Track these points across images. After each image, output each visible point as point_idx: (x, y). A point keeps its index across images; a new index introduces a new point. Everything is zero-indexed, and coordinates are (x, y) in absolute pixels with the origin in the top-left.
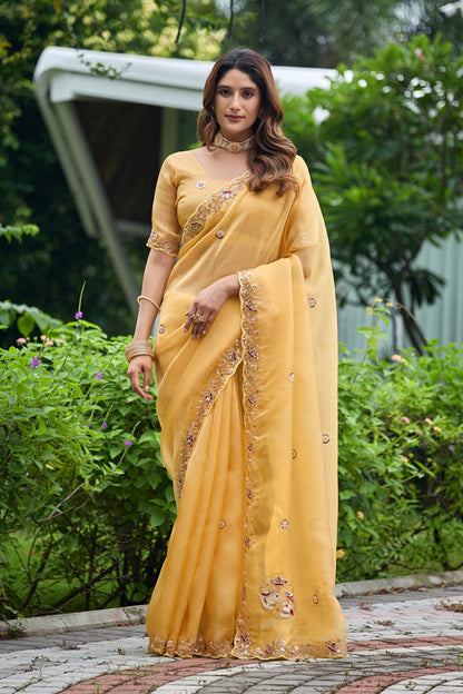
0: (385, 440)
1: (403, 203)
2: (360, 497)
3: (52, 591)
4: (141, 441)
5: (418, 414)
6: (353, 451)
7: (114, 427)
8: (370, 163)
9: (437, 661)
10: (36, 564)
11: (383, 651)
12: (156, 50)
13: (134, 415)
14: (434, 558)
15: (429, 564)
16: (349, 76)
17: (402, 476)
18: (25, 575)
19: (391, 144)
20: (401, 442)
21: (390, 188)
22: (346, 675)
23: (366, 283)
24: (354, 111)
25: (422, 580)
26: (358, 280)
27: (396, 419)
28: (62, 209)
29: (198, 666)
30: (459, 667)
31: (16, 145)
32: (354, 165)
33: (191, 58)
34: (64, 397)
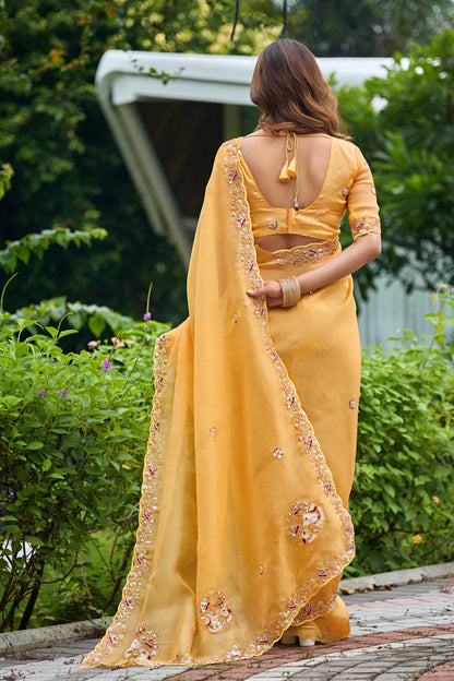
2: (435, 481)
6: (425, 436)
8: (430, 150)
10: (118, 562)
12: (215, 48)
16: (405, 63)
18: (109, 574)
19: (450, 130)
21: (451, 173)
22: (428, 660)
23: (432, 267)
24: (412, 98)
26: (424, 265)
28: (130, 210)
29: (282, 657)
31: (81, 149)
32: (414, 151)
33: (249, 55)
34: (137, 397)
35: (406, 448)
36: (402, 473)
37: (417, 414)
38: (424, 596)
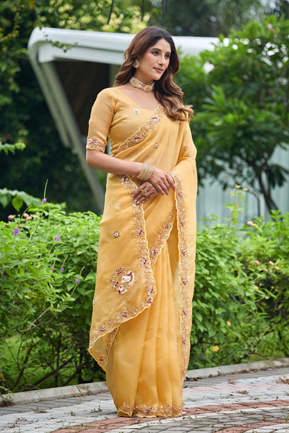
0: (244, 276)
1: (261, 123)
2: (228, 311)
3: (34, 375)
4: (86, 279)
5: (266, 258)
6: (223, 283)
7: (70, 271)
8: (240, 98)
9: (273, 417)
10: (23, 358)
11: (239, 411)
12: (106, 27)
13: (82, 263)
14: (278, 349)
15: (275, 353)
16: (226, 42)
17: (255, 298)
18: (16, 365)
19: (254, 85)
20: (255, 277)
21: (253, 114)
22: (213, 427)
23: (240, 173)
24: (229, 65)
25: (270, 364)
26: (234, 172)
27: (252, 262)
28: (48, 130)
29: (121, 423)
30: (287, 420)
31: (17, 90)
32: (230, 99)
33: (128, 33)
34: (36, 253)
35: (210, 290)
36: (207, 306)
37: (219, 268)
38: (218, 386)
